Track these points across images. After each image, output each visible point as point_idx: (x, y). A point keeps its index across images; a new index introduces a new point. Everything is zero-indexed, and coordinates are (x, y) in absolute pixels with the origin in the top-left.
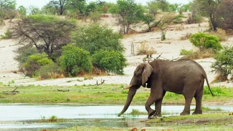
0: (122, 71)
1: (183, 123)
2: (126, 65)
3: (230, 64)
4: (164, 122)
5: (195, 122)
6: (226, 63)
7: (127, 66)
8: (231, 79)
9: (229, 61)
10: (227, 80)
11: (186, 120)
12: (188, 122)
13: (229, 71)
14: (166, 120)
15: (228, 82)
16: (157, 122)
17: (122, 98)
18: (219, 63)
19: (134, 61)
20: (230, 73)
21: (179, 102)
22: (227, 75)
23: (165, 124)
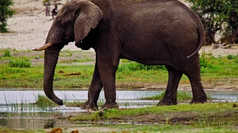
0: (4, 25)
1: (143, 122)
2: (11, 13)
3: (220, 12)
4: (106, 118)
5: (167, 119)
6: (211, 11)
7: (13, 16)
8: (222, 40)
9: (218, 5)
10: (215, 42)
11: (149, 116)
12: (154, 120)
13: (217, 25)
14: (109, 116)
15: (217, 47)
16: (93, 120)
17: (12, 75)
18: (198, 9)
19: (26, 6)
20: (220, 29)
21: (125, 83)
22: (214, 33)
23: (107, 123)
